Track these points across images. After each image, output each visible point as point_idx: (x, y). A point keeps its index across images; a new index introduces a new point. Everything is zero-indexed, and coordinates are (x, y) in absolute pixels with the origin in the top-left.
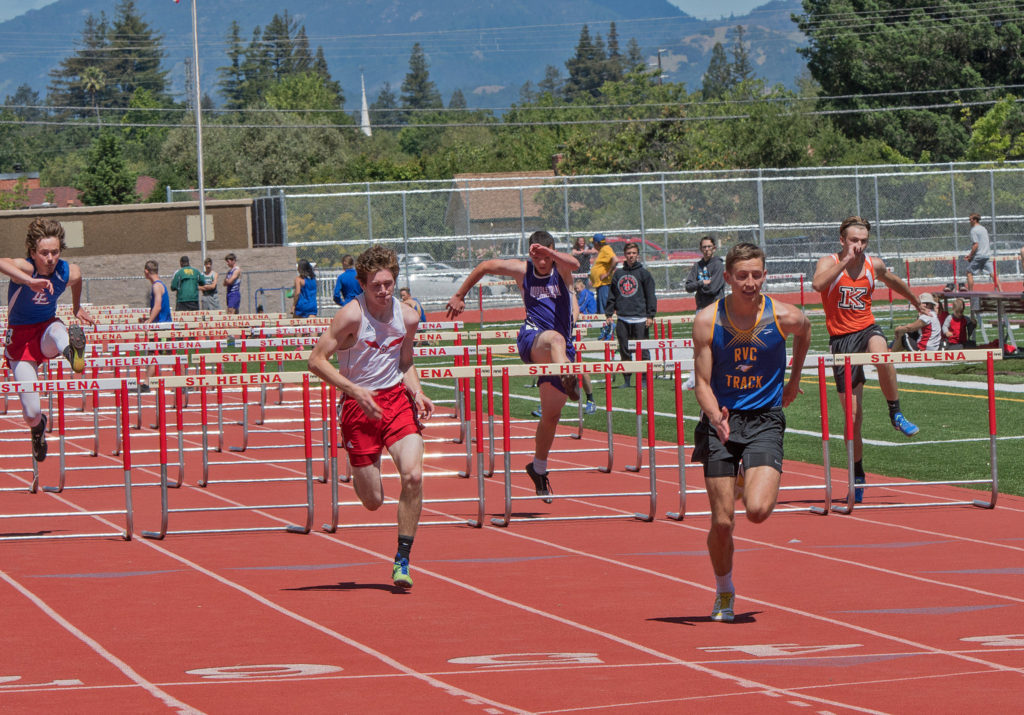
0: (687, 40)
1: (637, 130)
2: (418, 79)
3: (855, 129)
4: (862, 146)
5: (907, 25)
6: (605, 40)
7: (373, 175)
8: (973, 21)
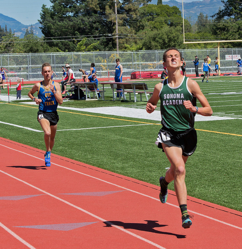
0: (23, 29)
1: (4, 45)
3: (51, 45)
4: (53, 48)
5: (63, 22)
6: (4, 28)
8: (78, 21)
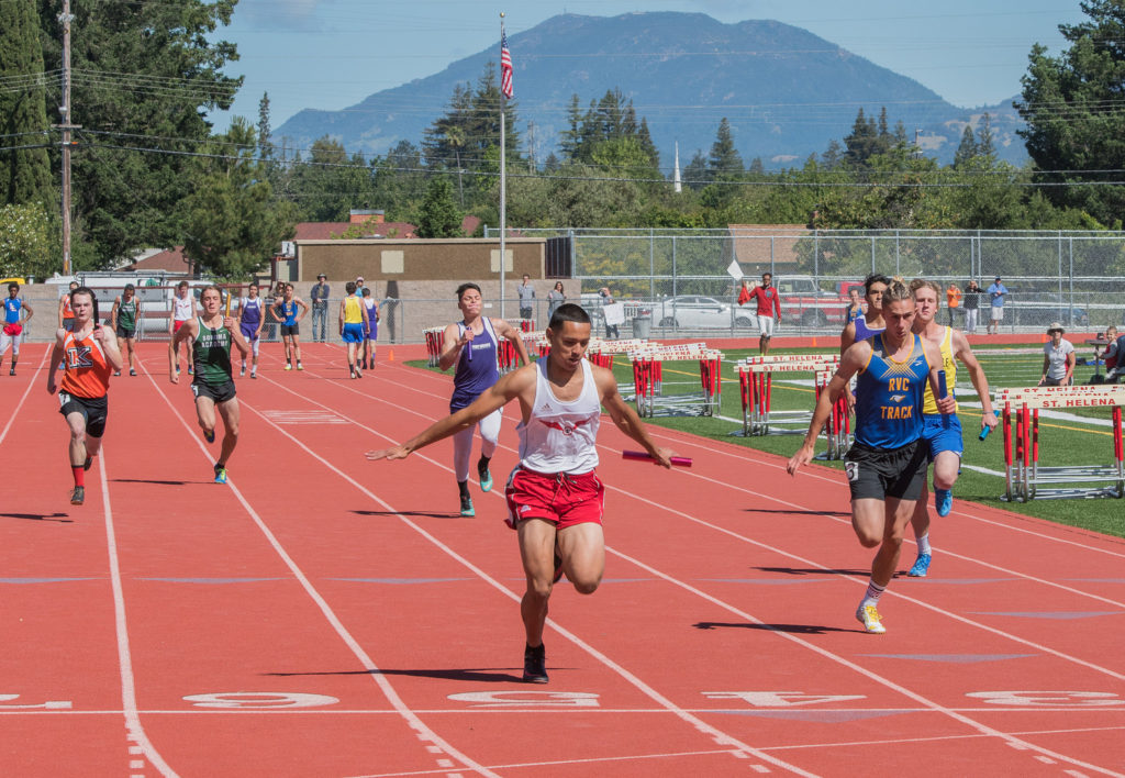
0: (948, 123)
1: (880, 192)
2: (723, 147)
3: (1060, 199)
4: (1065, 214)
5: (1108, 115)
6: (876, 120)
7: (663, 223)
